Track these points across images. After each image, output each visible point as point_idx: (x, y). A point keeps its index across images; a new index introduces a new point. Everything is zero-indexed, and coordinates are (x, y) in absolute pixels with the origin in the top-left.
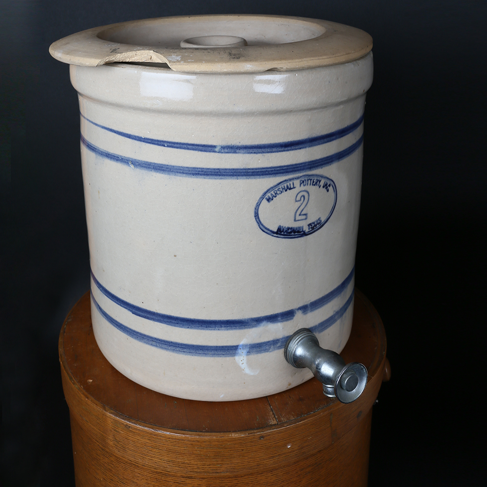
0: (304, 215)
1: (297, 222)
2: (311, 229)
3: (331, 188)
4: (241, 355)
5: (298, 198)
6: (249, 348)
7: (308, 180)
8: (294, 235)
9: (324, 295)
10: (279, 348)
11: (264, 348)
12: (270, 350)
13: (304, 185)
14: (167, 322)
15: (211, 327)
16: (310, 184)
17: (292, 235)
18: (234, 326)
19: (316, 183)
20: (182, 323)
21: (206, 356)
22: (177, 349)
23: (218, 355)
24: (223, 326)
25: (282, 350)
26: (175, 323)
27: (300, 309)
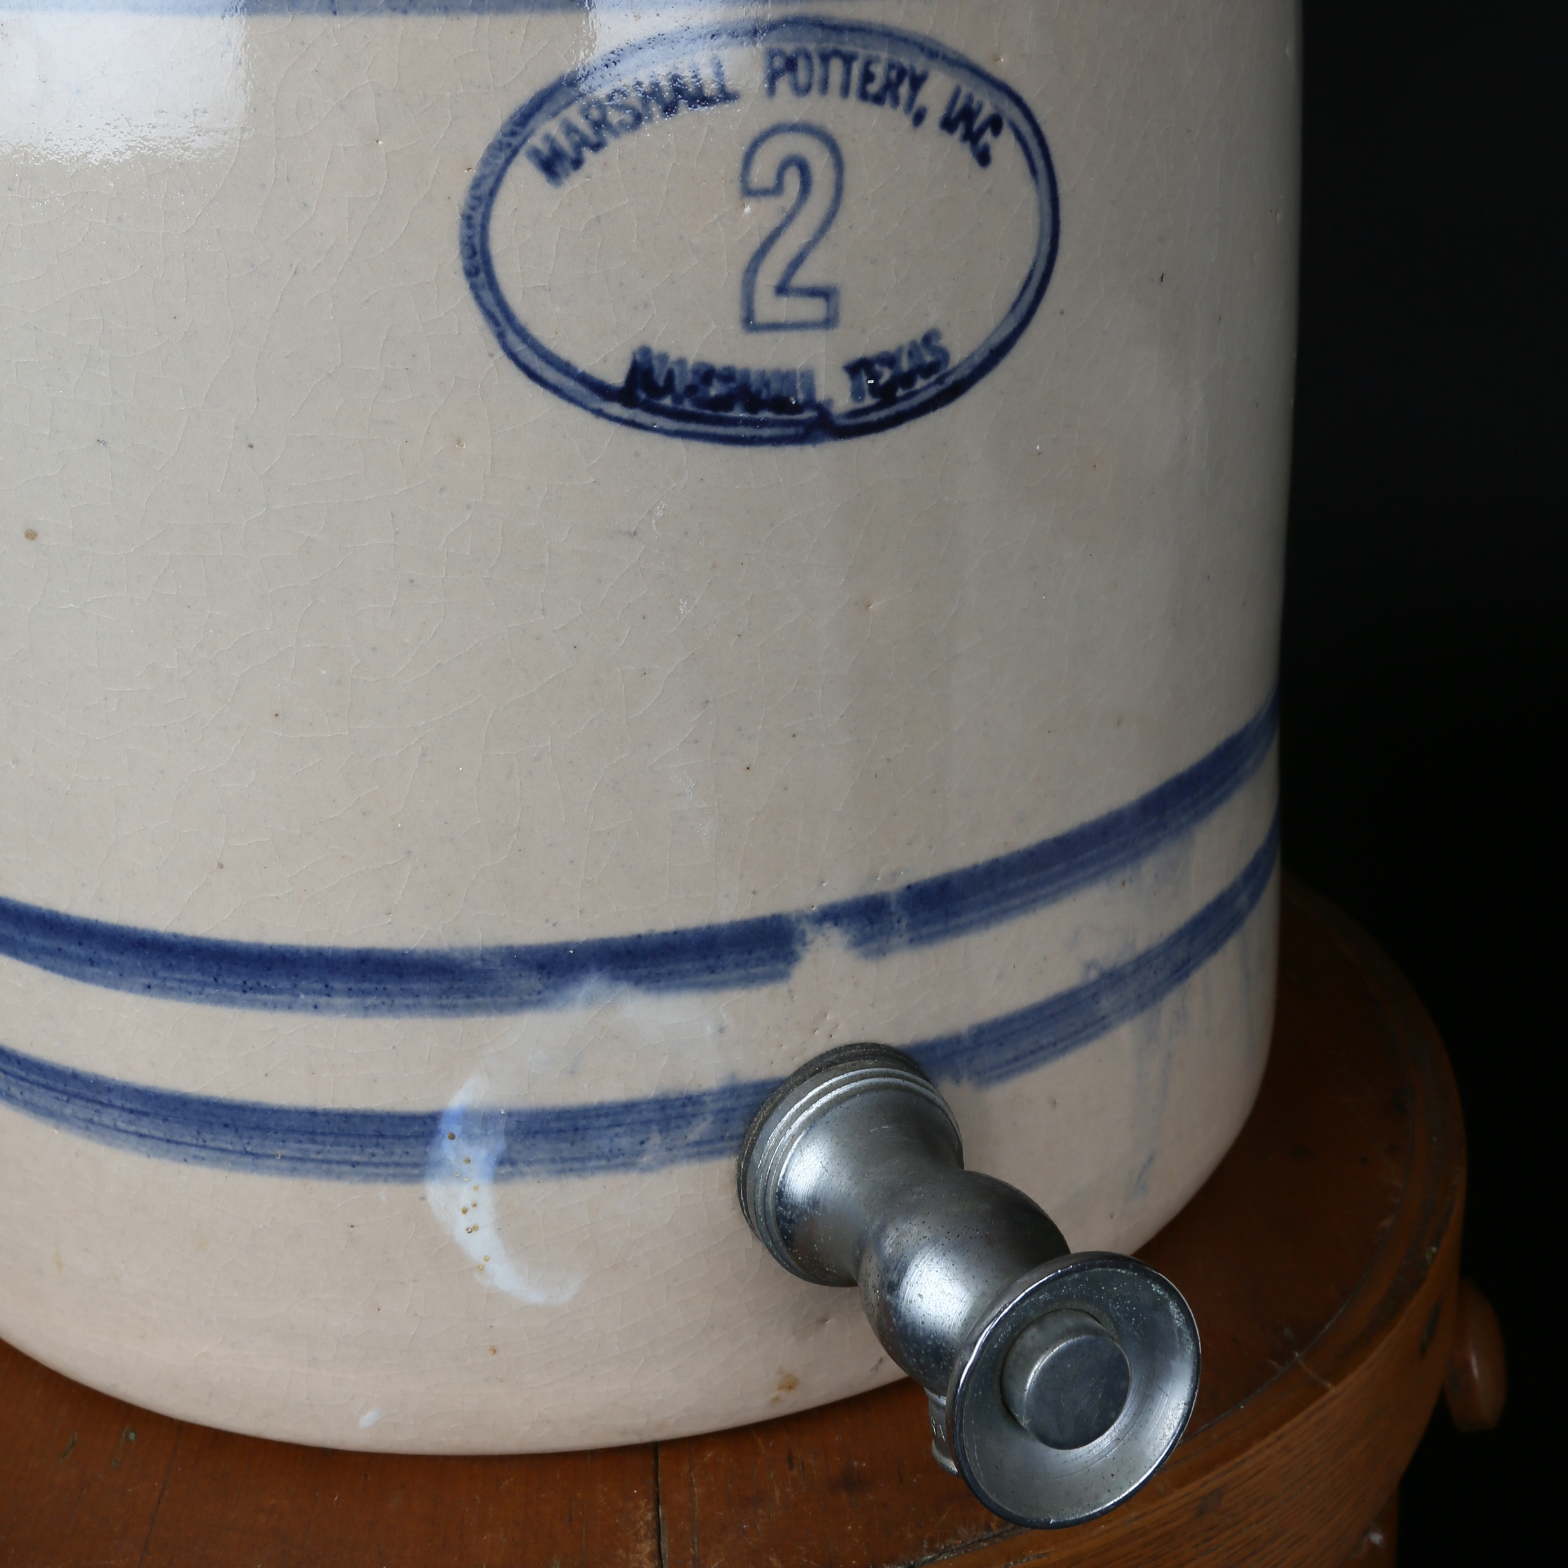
0: (813, 292)
1: (767, 337)
2: (869, 401)
3: (1004, 147)
4: (460, 1177)
5: (763, 172)
6: (509, 1134)
7: (825, 58)
8: (746, 423)
9: (1001, 851)
10: (704, 1149)
11: (604, 1144)
12: (646, 1159)
13: (802, 90)
14: (45, 951)
15: (268, 990)
16: (845, 90)
17: (734, 422)
18: (404, 992)
19: (890, 87)
20: (116, 958)
21: (256, 1168)
22: (106, 1120)
23: (327, 1167)
24: (337, 985)
25: (723, 1168)
26: (80, 960)
27: (832, 915)
